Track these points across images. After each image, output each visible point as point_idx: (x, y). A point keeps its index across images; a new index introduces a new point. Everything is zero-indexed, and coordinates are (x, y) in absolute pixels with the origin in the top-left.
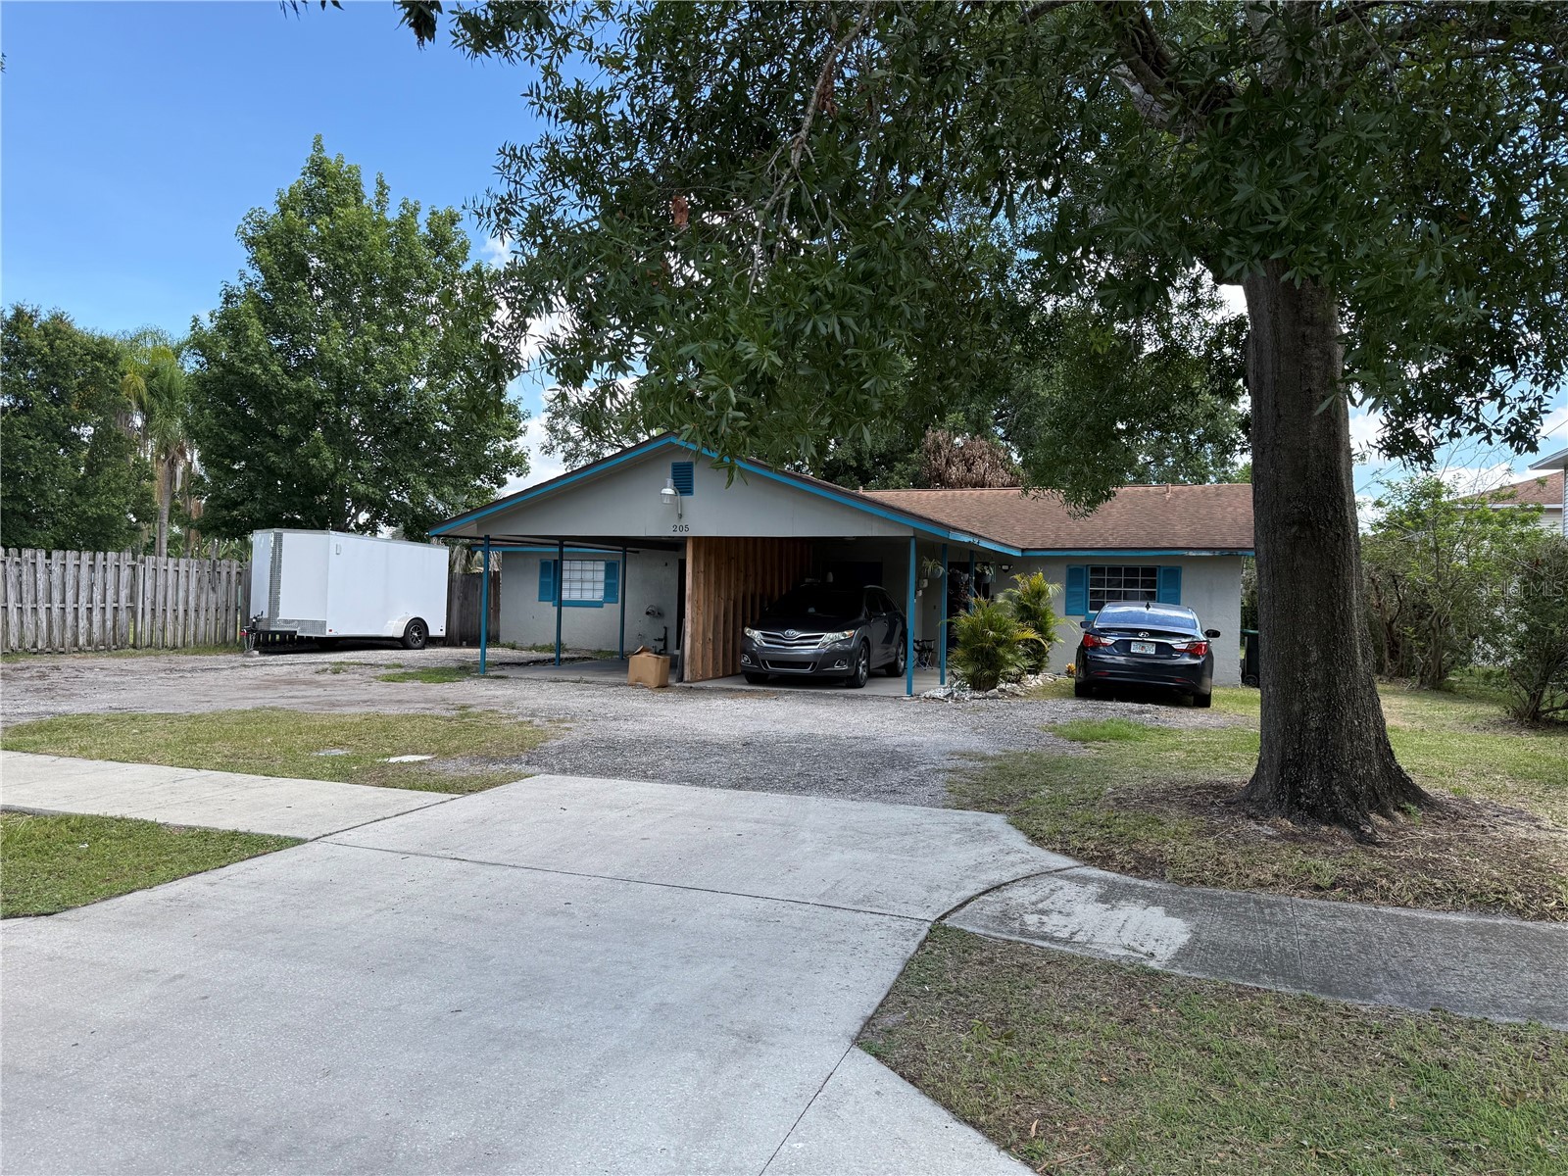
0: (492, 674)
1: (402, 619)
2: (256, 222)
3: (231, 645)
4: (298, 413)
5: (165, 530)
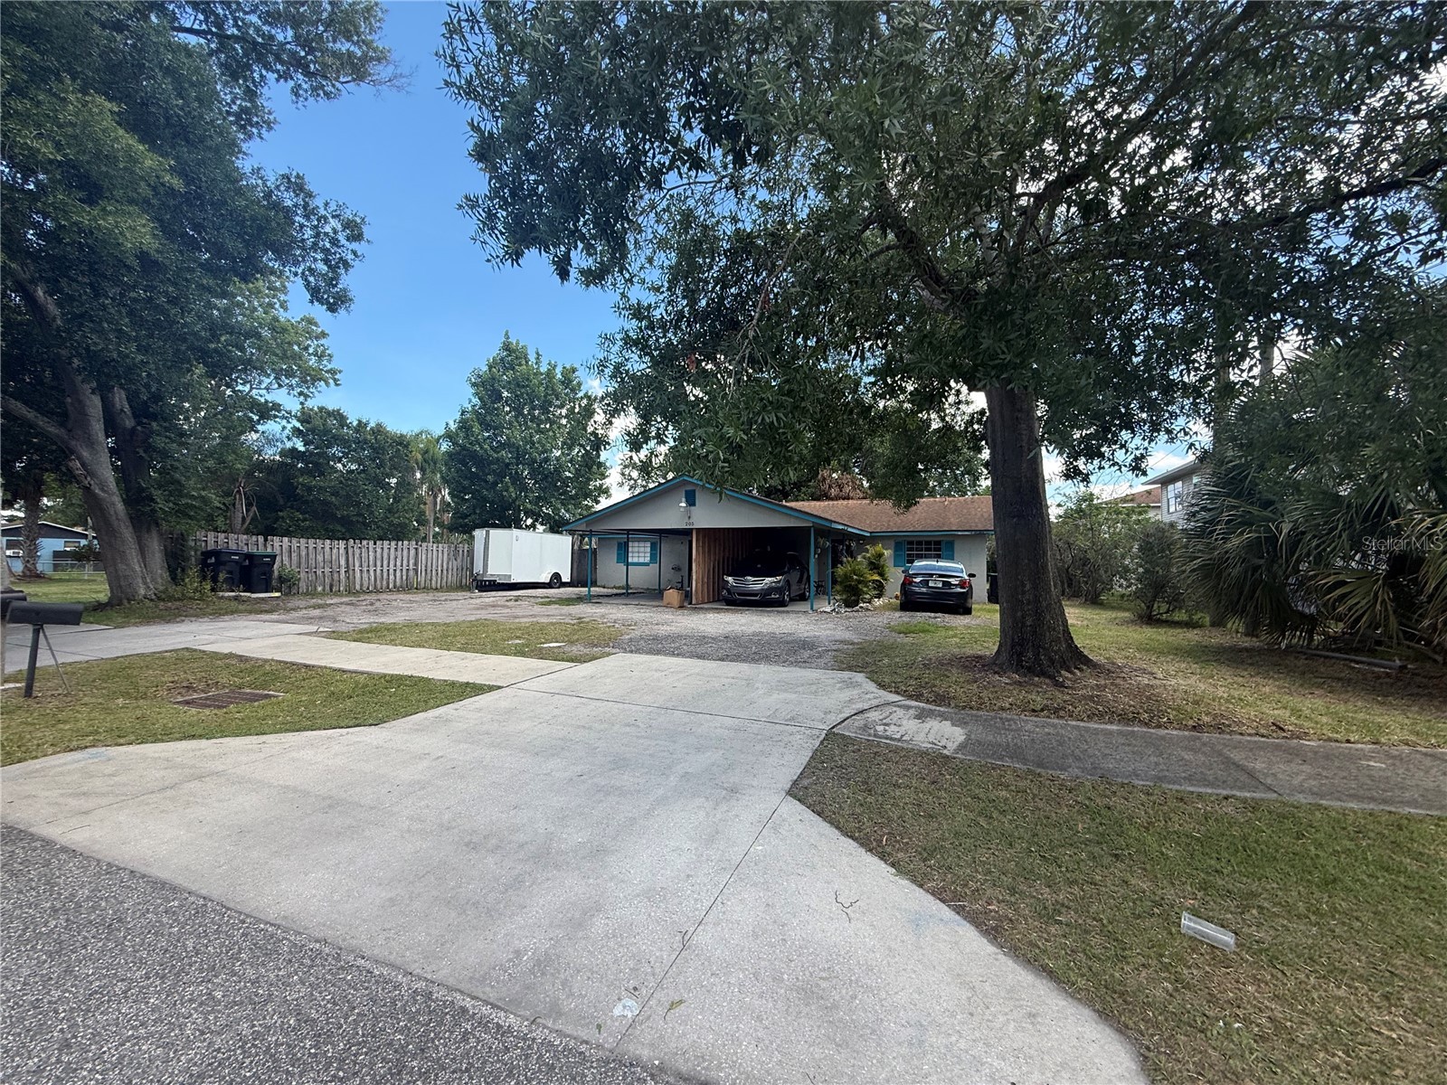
0: (594, 601)
1: (548, 573)
2: (476, 375)
3: (464, 587)
4: (497, 469)
5: (432, 530)
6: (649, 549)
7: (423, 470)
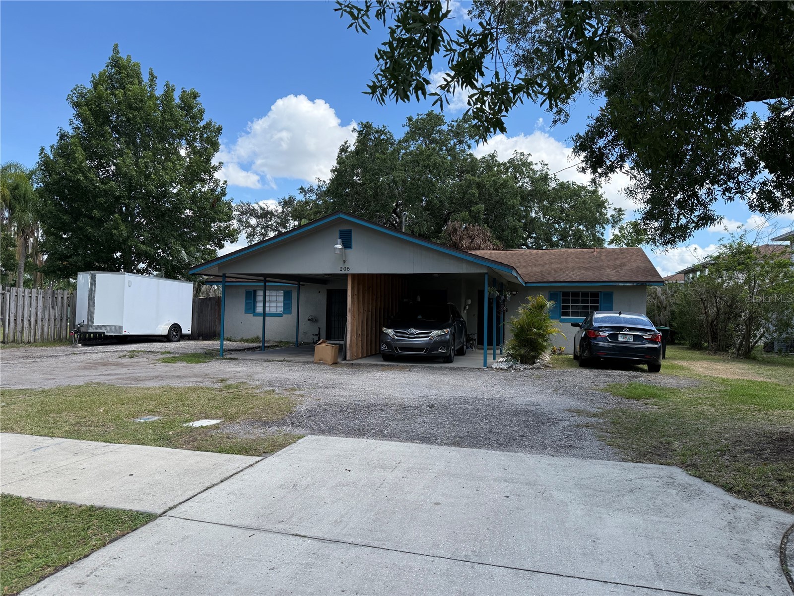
0: (228, 357)
1: (166, 325)
2: (79, 93)
3: (64, 340)
4: (105, 203)
5: (22, 275)
6: (282, 299)
7: (11, 209)
